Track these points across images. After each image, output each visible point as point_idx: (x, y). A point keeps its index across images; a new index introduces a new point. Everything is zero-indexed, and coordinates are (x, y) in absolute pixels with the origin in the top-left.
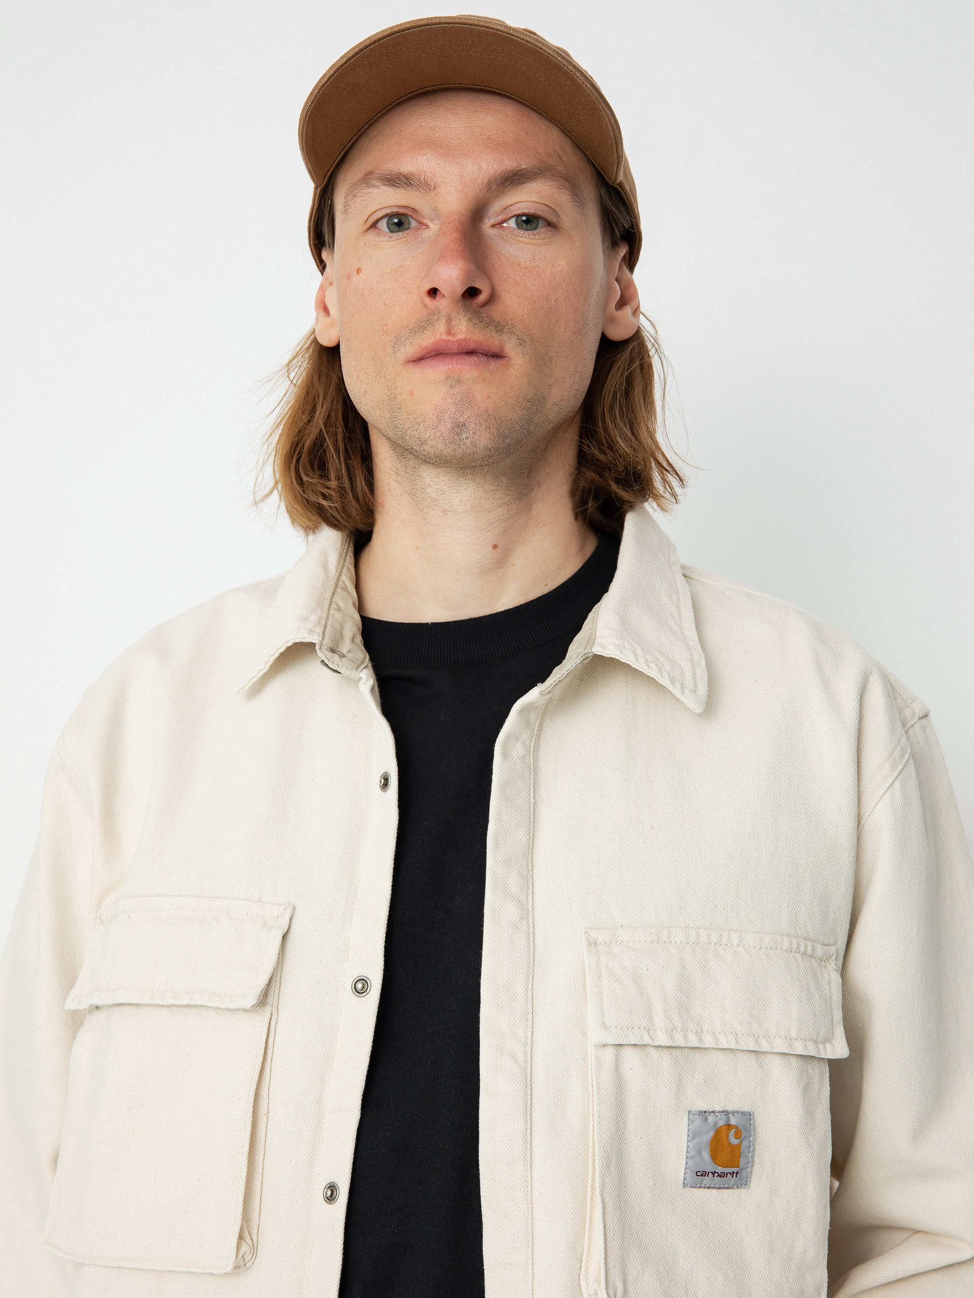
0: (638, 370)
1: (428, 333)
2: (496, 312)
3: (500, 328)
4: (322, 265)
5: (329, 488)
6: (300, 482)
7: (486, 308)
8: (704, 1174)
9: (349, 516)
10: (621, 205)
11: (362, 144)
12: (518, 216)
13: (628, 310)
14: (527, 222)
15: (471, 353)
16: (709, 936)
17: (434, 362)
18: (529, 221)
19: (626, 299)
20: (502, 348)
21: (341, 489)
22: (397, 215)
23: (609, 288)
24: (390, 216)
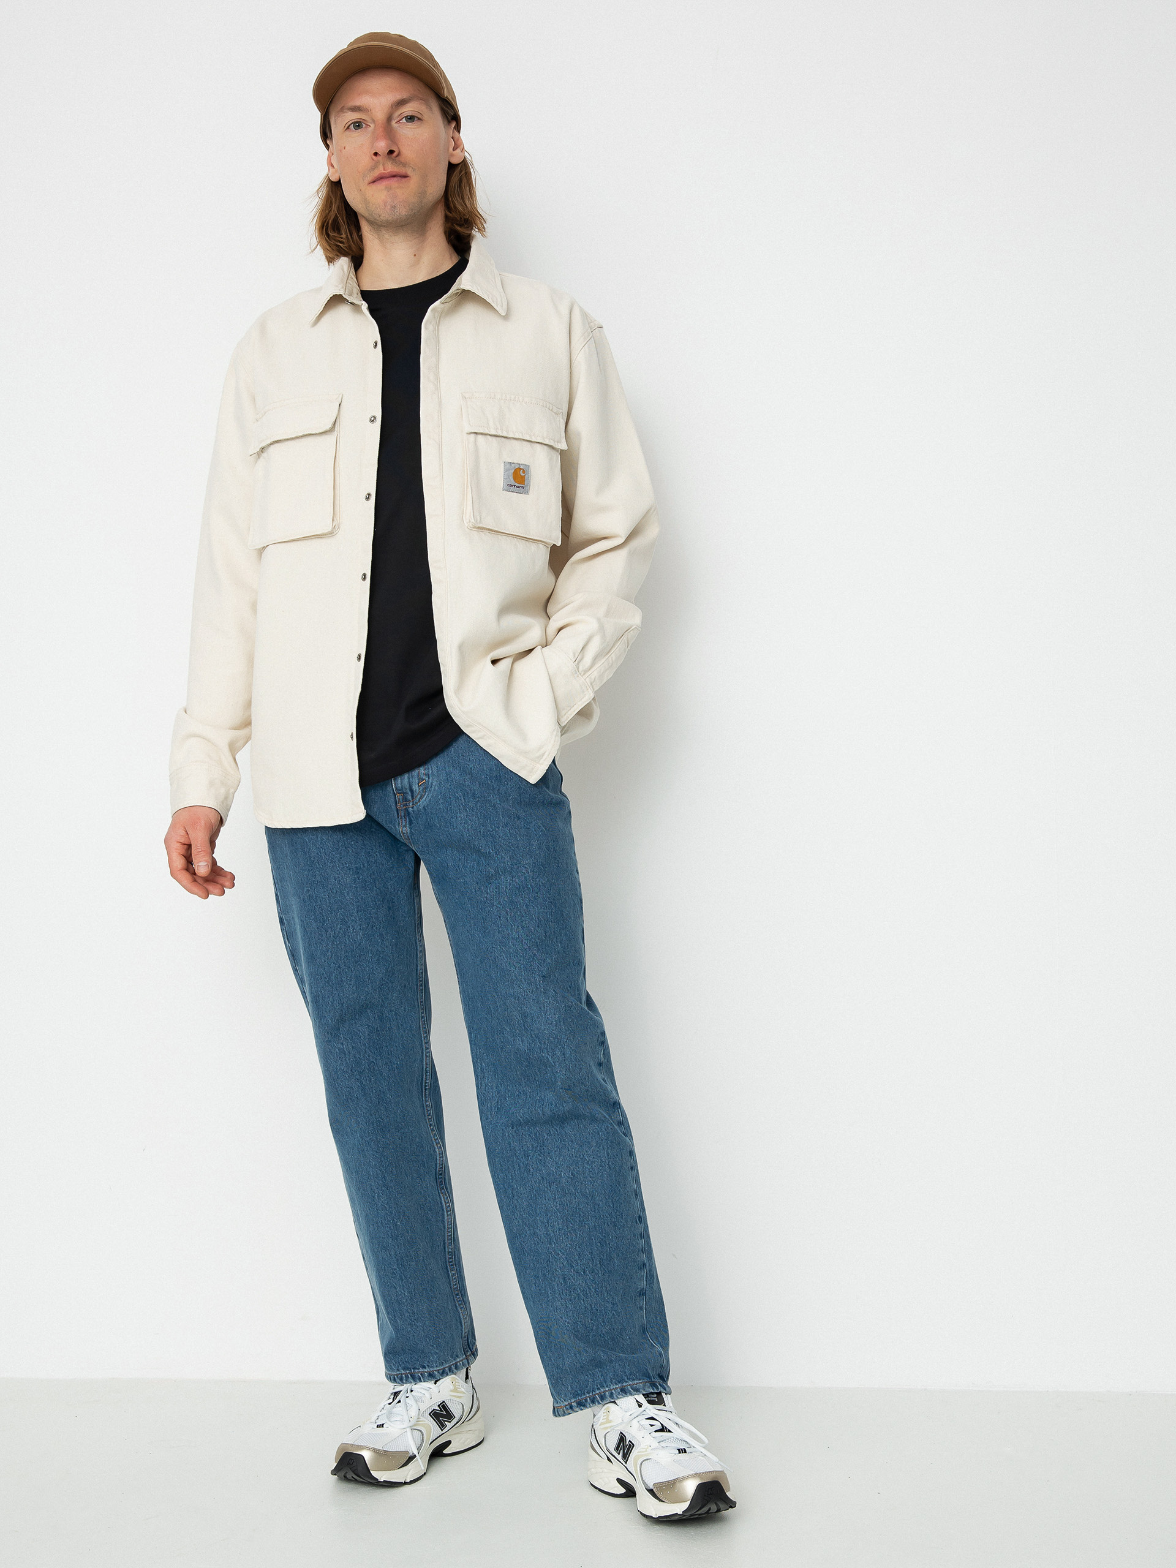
0: (464, 176)
1: (376, 171)
2: (402, 159)
3: (404, 165)
4: (327, 146)
5: (342, 238)
6: (328, 235)
7: (398, 158)
8: (511, 486)
9: (352, 250)
10: (449, 106)
11: (338, 94)
12: (406, 117)
13: (458, 151)
14: (410, 119)
15: (394, 176)
16: (510, 398)
17: (380, 182)
18: (411, 118)
19: (457, 145)
20: (406, 173)
21: (347, 237)
22: (357, 122)
23: (449, 142)
24: (354, 123)
